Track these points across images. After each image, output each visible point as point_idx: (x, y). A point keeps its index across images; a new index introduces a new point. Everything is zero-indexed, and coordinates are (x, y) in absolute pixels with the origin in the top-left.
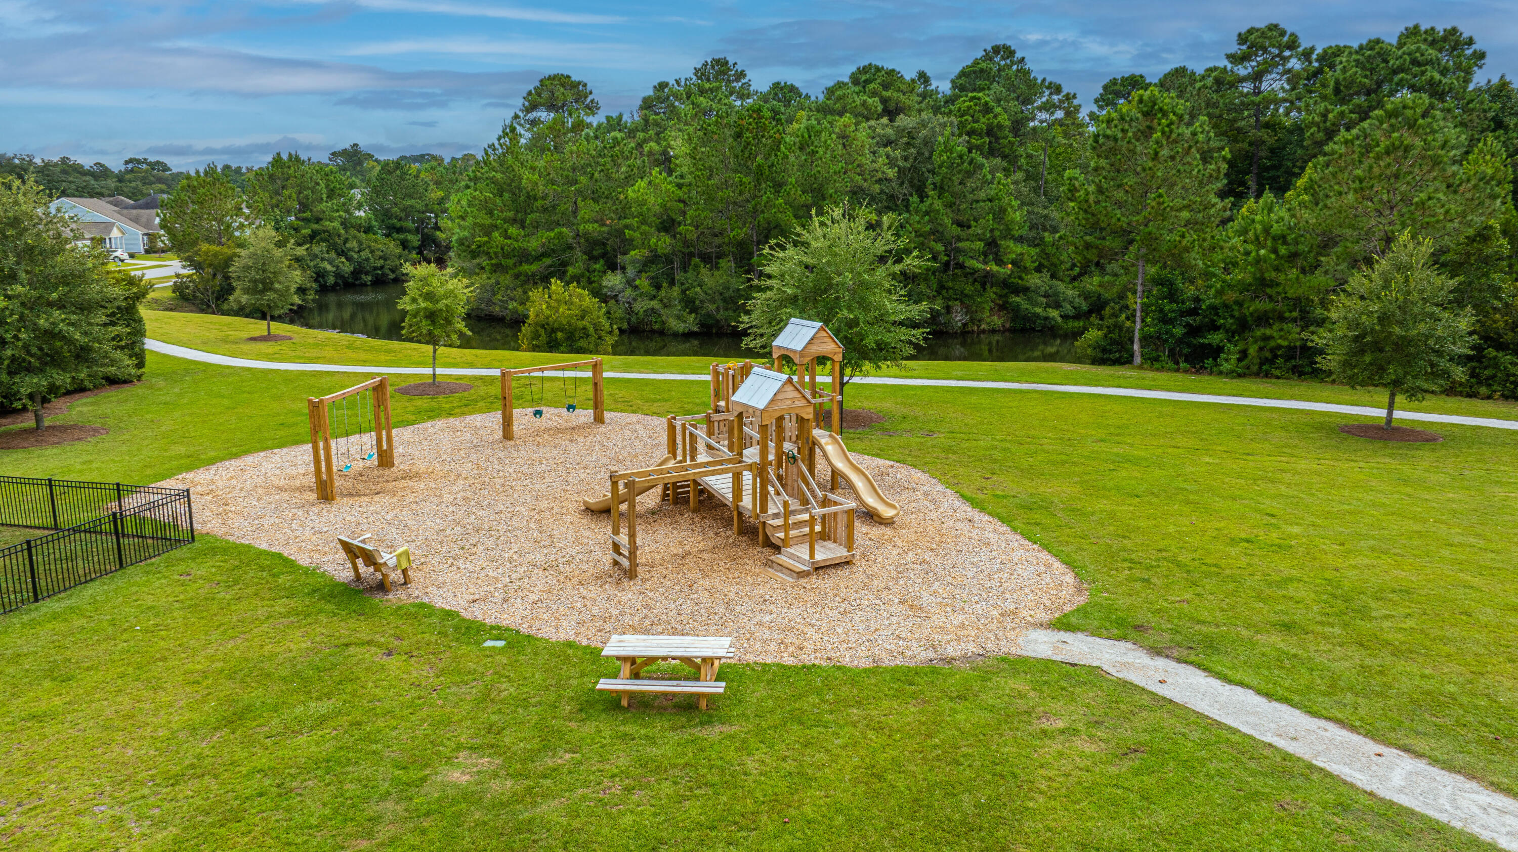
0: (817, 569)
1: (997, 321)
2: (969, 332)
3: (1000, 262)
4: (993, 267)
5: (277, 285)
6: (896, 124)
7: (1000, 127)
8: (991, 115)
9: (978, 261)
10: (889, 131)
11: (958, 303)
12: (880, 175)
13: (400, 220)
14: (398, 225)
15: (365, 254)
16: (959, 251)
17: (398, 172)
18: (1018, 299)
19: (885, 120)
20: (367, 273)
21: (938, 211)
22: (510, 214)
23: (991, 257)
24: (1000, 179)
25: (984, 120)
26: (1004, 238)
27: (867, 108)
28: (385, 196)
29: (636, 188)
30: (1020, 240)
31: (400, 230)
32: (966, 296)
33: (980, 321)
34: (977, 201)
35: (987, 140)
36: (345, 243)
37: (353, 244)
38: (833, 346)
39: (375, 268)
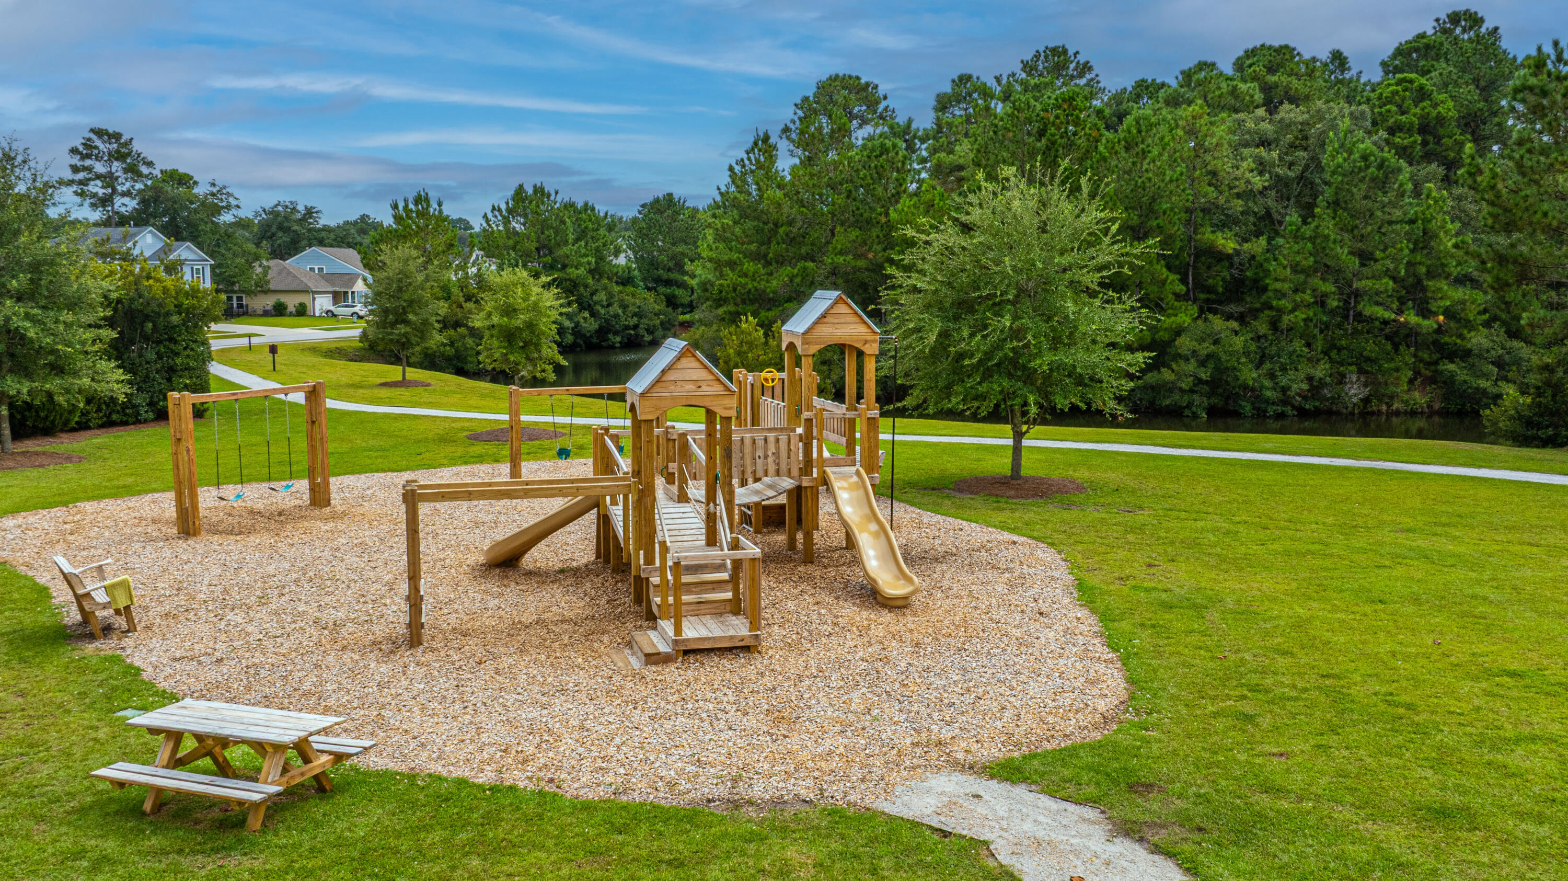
0: (686, 652)
1: (1419, 398)
2: (1373, 413)
3: (1425, 312)
4: (1411, 318)
5: (411, 317)
6: (1278, 117)
7: (1440, 120)
8: (1427, 103)
9: (1388, 308)
10: (1265, 126)
11: (1354, 368)
12: (1242, 186)
13: (669, 270)
14: (665, 277)
15: (616, 309)
16: (1357, 294)
17: (669, 212)
18: (1452, 367)
19: (1261, 112)
20: (616, 333)
21: (1327, 237)
22: (753, 247)
23: (1410, 304)
24: (1430, 190)
25: (1418, 111)
26: (1430, 275)
27: (1236, 97)
28: (652, 241)
29: (899, 206)
30: (1462, 280)
31: (668, 283)
32: (1368, 359)
33: (1392, 397)
34: (1390, 223)
35: (1419, 139)
36: (592, 295)
37: (602, 296)
38: (862, 329)
39: (627, 328)
